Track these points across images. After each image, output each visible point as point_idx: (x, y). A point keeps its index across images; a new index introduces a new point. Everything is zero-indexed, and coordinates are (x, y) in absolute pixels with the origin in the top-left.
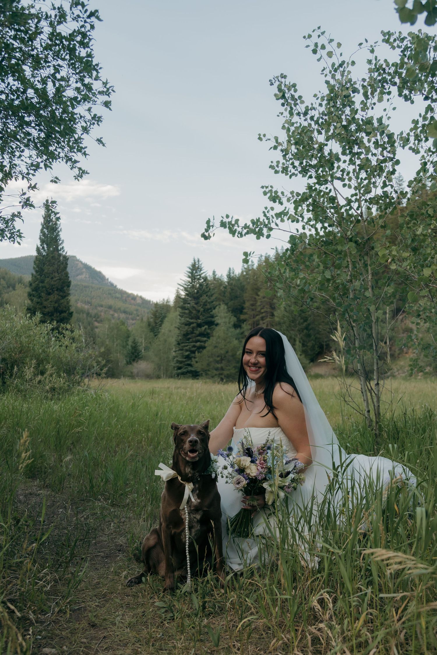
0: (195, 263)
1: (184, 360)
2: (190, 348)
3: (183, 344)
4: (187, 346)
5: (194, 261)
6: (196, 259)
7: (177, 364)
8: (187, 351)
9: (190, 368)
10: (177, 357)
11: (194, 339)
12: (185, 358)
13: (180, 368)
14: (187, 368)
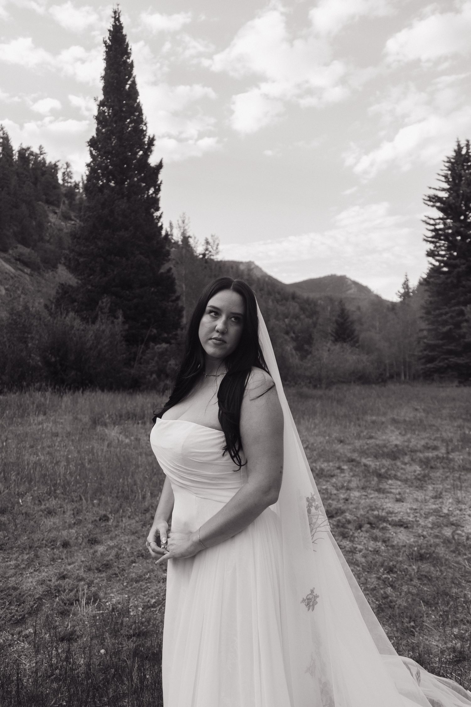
0: (460, 148)
1: (441, 342)
2: (452, 317)
3: (437, 312)
4: (446, 313)
5: (459, 145)
6: (463, 143)
7: (425, 353)
8: (445, 323)
9: (454, 360)
10: (425, 337)
11: (462, 299)
12: (442, 339)
13: (431, 360)
14: (447, 359)
